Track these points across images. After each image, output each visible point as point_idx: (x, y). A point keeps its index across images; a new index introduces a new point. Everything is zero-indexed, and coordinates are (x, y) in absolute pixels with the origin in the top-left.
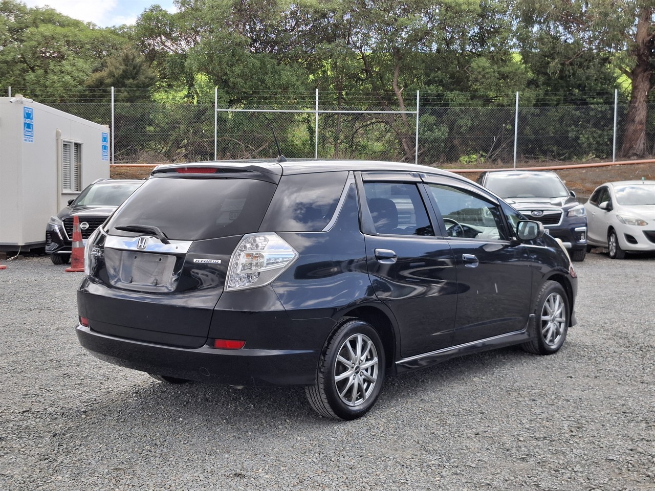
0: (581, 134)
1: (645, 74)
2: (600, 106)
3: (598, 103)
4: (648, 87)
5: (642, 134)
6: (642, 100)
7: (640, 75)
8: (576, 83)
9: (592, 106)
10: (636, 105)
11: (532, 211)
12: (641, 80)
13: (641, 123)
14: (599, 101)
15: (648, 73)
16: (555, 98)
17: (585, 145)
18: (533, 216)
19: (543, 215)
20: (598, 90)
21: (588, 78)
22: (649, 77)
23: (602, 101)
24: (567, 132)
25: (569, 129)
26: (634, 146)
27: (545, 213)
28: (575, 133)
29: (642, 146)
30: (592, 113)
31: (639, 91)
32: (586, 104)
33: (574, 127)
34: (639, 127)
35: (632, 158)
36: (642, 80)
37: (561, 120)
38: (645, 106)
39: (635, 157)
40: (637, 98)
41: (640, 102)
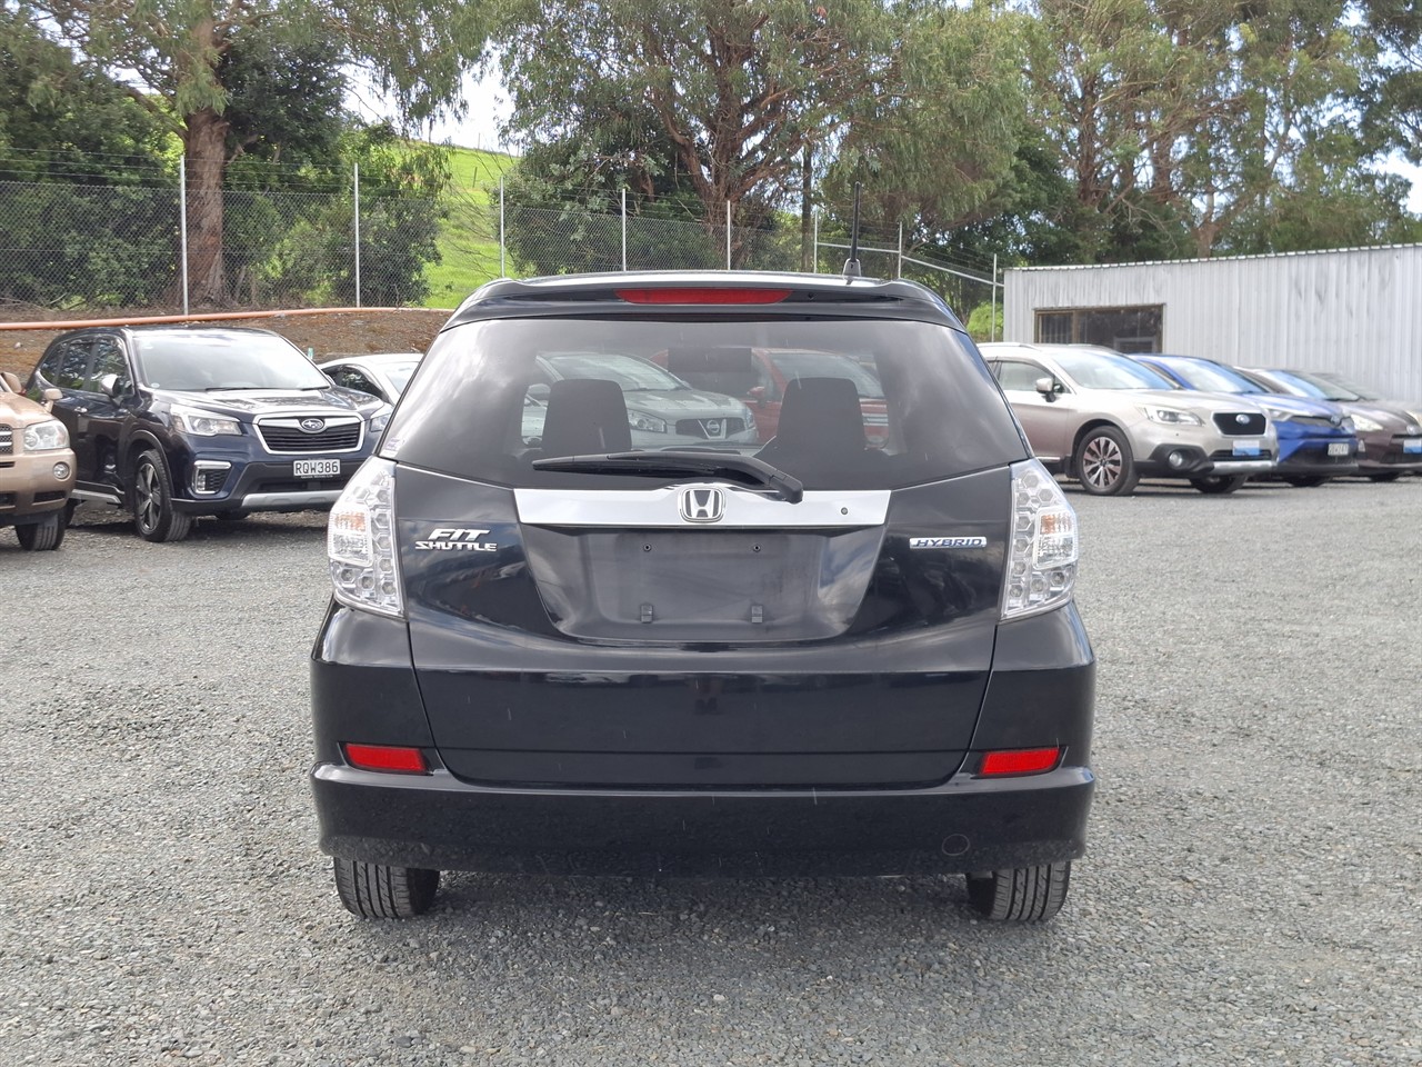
0: (92, 249)
1: (216, 128)
2: (134, 189)
3: (129, 183)
4: (223, 154)
5: (217, 257)
6: (213, 182)
7: (205, 129)
8: (77, 134)
9: (119, 189)
10: (202, 192)
11: (301, 419)
12: (207, 139)
13: (213, 232)
14: (132, 177)
15: (221, 125)
16: (31, 163)
17: (103, 275)
18: (304, 430)
19: (325, 428)
20: (129, 153)
21: (106, 124)
22: (224, 134)
23: (136, 178)
24: (61, 243)
25: (65, 237)
26: (203, 282)
27: (329, 423)
28: (78, 247)
29: (218, 283)
30: (116, 204)
31: (205, 162)
32: (104, 181)
33: (75, 234)
34: (211, 241)
35: (201, 307)
36: (210, 139)
37: (46, 215)
38: (218, 197)
39: (208, 305)
40: (202, 179)
41: (208, 187)
